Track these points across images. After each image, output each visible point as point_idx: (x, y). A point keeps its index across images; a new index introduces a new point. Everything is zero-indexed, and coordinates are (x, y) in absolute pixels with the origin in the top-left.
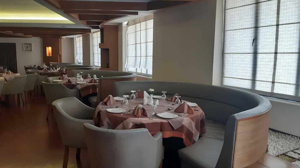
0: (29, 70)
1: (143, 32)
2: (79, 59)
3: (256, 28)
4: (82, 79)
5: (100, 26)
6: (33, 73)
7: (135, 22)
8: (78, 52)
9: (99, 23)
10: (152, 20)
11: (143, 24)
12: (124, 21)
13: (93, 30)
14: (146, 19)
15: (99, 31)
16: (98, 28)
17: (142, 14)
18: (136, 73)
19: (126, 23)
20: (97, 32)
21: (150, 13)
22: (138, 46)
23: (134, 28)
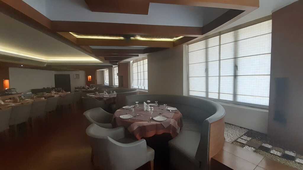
0: (77, 90)
1: (142, 66)
2: (107, 82)
3: (207, 62)
4: (107, 94)
5: (117, 64)
6: (79, 91)
7: (137, 61)
8: (106, 78)
9: (117, 62)
10: (147, 59)
11: (142, 62)
12: (131, 60)
13: (114, 66)
14: (143, 59)
15: (117, 66)
16: (116, 64)
17: (141, 56)
18: (138, 89)
19: (132, 61)
20: (116, 67)
21: (145, 55)
22: (139, 74)
23: (137, 64)
